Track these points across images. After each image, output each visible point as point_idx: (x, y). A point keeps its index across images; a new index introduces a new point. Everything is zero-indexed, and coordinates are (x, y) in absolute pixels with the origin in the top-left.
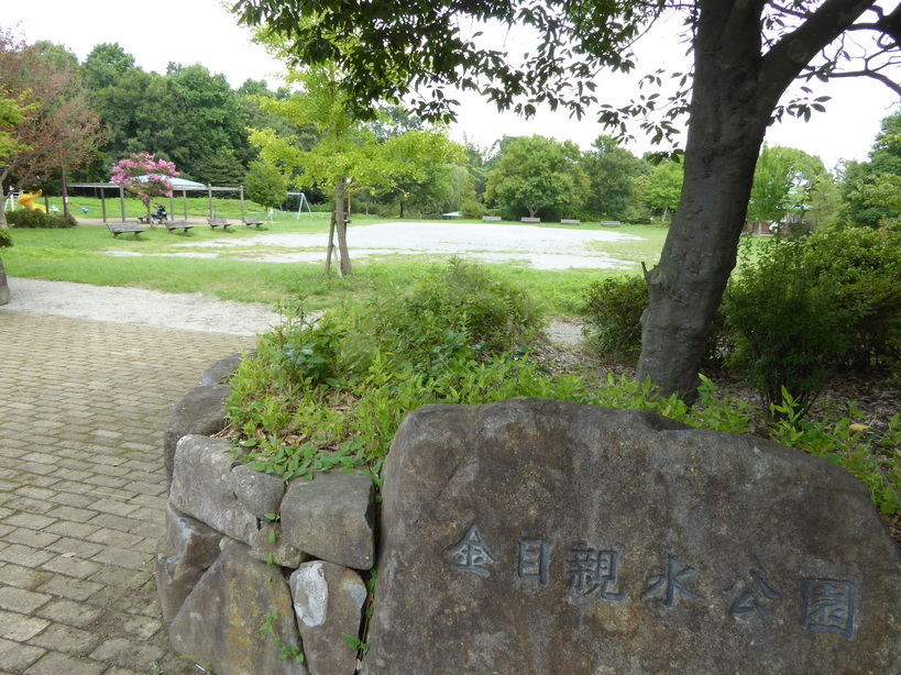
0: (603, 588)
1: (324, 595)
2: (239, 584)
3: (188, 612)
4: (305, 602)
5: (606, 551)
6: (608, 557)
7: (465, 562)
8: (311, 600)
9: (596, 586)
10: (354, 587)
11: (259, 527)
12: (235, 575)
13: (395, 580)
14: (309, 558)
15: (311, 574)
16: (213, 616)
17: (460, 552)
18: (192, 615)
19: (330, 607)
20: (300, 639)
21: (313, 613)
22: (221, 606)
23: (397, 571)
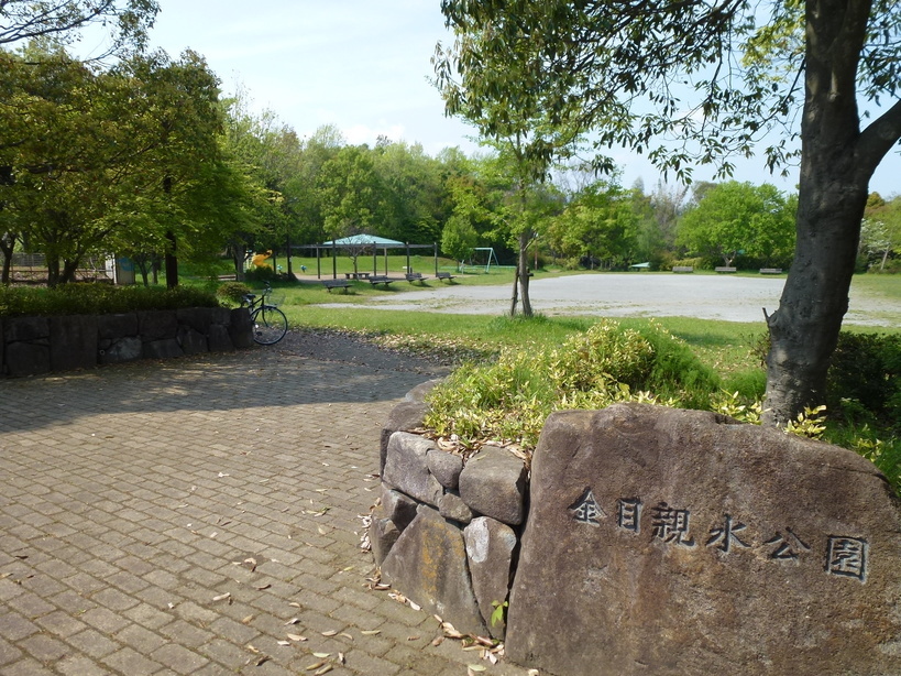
0: (679, 537)
1: (487, 539)
2: (429, 534)
3: (394, 555)
4: (474, 546)
5: (682, 511)
6: (682, 514)
7: (582, 516)
8: (478, 544)
9: (674, 535)
10: (507, 534)
11: (444, 494)
12: (427, 527)
13: (535, 528)
14: (477, 514)
15: (479, 525)
16: (411, 557)
17: (579, 509)
18: (397, 557)
19: (491, 549)
20: (469, 574)
21: (479, 553)
22: (417, 551)
23: (536, 522)
